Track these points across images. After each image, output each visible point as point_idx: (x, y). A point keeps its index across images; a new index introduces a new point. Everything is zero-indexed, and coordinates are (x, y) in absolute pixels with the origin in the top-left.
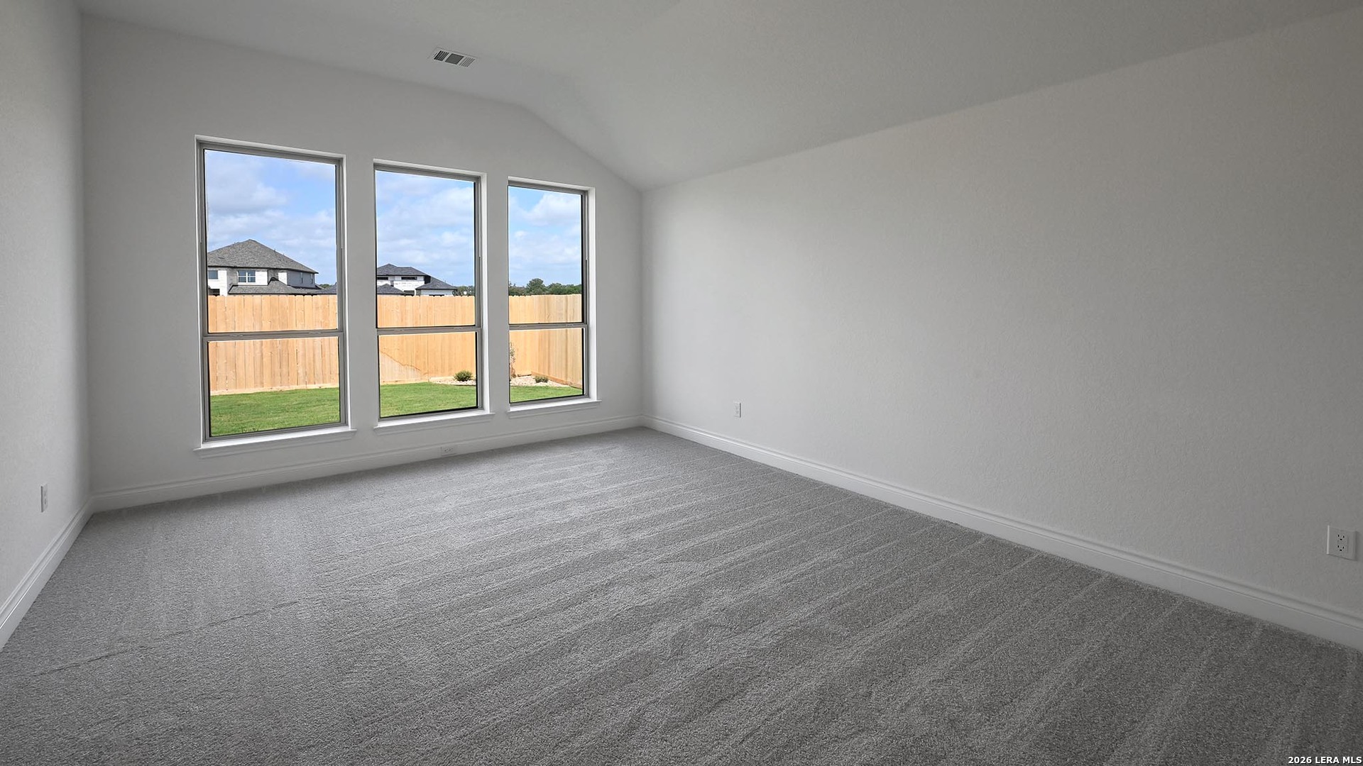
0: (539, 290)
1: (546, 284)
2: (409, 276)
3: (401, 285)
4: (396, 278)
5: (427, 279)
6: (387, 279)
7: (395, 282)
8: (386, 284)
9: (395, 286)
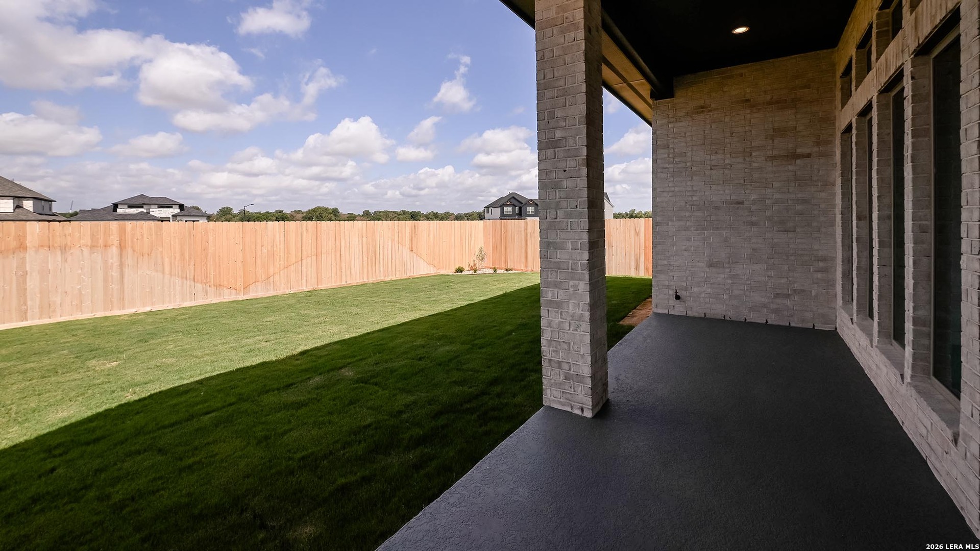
0: (229, 216)
1: (235, 211)
2: (165, 204)
3: (156, 212)
4: (153, 206)
5: (181, 207)
6: (142, 207)
7: (151, 210)
8: (142, 212)
9: (151, 213)
